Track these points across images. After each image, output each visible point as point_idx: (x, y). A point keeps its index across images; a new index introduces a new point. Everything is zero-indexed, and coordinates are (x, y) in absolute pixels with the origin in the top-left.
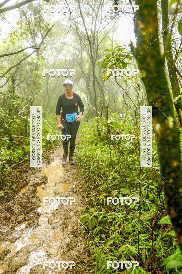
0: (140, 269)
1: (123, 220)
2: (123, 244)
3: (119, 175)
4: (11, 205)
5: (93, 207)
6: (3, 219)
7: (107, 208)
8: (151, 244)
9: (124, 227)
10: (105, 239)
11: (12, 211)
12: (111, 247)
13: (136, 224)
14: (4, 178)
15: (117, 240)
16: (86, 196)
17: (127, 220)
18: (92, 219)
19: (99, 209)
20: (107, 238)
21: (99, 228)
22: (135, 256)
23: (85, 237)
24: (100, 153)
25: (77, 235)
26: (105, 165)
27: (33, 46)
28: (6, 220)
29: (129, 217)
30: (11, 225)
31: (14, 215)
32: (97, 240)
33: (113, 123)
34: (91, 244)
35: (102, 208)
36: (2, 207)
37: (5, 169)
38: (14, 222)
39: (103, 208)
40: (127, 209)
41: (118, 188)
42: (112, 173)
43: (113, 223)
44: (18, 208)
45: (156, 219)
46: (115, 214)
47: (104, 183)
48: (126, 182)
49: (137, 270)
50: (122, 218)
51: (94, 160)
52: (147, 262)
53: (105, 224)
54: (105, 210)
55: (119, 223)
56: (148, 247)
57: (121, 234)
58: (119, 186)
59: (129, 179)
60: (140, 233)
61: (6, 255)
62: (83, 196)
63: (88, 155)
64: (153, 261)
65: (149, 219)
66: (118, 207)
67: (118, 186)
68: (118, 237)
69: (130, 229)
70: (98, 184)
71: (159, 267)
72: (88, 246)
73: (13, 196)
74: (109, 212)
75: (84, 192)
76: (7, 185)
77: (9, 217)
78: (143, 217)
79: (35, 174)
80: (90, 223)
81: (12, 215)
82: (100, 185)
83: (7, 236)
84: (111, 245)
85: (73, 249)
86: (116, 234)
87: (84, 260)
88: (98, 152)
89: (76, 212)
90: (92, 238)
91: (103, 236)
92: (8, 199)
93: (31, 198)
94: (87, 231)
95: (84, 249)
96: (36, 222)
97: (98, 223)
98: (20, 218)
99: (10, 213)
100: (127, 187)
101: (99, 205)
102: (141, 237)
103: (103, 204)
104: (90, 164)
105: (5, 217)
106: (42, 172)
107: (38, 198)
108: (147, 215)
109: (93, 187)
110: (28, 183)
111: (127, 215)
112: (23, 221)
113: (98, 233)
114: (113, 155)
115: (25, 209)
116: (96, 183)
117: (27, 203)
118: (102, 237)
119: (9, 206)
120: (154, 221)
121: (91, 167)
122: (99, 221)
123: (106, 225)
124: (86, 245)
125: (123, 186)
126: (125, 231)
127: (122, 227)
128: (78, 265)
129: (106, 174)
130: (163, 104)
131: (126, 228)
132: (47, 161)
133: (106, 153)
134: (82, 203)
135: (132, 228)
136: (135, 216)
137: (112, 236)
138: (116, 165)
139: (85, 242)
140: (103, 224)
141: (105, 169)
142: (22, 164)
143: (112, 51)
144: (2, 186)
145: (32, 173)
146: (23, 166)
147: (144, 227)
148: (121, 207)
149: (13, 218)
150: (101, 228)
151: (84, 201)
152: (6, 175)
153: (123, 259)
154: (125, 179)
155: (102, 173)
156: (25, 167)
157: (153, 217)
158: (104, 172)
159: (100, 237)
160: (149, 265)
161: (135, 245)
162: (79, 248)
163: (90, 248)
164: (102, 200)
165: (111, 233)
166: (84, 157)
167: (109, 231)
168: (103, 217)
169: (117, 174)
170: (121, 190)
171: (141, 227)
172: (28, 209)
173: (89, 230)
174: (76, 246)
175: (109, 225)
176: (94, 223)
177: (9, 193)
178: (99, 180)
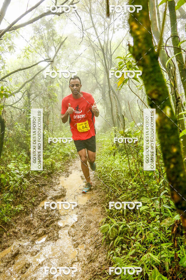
0: (163, 278)
1: (145, 230)
2: (145, 253)
3: (139, 184)
4: (30, 219)
5: (113, 218)
6: (23, 233)
7: (128, 218)
8: (174, 252)
9: (145, 237)
10: (127, 249)
11: (32, 224)
12: (133, 257)
13: (157, 233)
14: (23, 192)
15: (139, 250)
16: (106, 207)
17: (148, 230)
18: (112, 229)
19: (119, 219)
20: (128, 249)
21: (120, 238)
22: (159, 266)
23: (106, 248)
24: (118, 163)
25: (98, 247)
26: (124, 175)
27: (47, 59)
28: (26, 234)
29: (151, 226)
30: (31, 238)
31: (34, 229)
32: (118, 250)
33: (131, 131)
34: (112, 255)
35: (122, 218)
36: (22, 221)
37: (23, 183)
38: (34, 235)
39: (124, 218)
40: (148, 218)
41: (138, 197)
42: (131, 182)
43: (135, 233)
44: (38, 222)
45: (178, 225)
46: (136, 224)
47: (124, 193)
48: (146, 191)
49: (160, 279)
50: (143, 227)
51: (113, 170)
52: (171, 271)
53: (126, 234)
54: (126, 220)
55: (140, 232)
56: (171, 256)
57: (143, 244)
58: (140, 195)
59: (149, 188)
60: (162, 242)
61: (27, 268)
62: (103, 207)
63: (106, 165)
64: (177, 270)
65: (171, 226)
66: (139, 216)
67: (138, 195)
68: (140, 247)
69: (152, 238)
70: (118, 194)
71: (184, 278)
72: (110, 257)
73: (32, 209)
74: (129, 222)
75: (103, 203)
76: (26, 199)
77: (29, 231)
78: (164, 224)
79: (54, 187)
80: (111, 233)
81: (32, 229)
82: (120, 195)
83: (28, 249)
84: (133, 255)
85: (94, 261)
86: (138, 244)
87: (106, 271)
88: (117, 162)
89: (96, 224)
90: (113, 249)
91: (124, 246)
92: (27, 213)
93: (50, 212)
94: (108, 242)
95: (105, 260)
96: (56, 235)
97: (119, 233)
98: (40, 231)
99: (30, 226)
100: (147, 196)
101: (119, 215)
102: (164, 246)
103: (123, 215)
104: (109, 175)
105: (25, 230)
106: (61, 185)
107: (58, 210)
108: (168, 222)
109: (112, 198)
110: (47, 196)
111: (149, 225)
112: (43, 233)
113: (119, 244)
114: (132, 164)
115: (45, 222)
116: (116, 193)
117: (46, 216)
118: (123, 248)
119: (29, 220)
120: (175, 227)
121: (110, 177)
122: (119, 231)
123: (127, 236)
124: (107, 256)
125: (144, 195)
126: (147, 241)
127: (144, 237)
128: (100, 277)
129: (126, 184)
130: (160, 95)
131: (147, 237)
132: (65, 174)
133: (125, 163)
134: (102, 214)
135: (154, 237)
136: (156, 225)
137: (134, 246)
138: (135, 174)
139: (106, 253)
140: (124, 234)
141: (125, 179)
142: (40, 178)
143: (124, 58)
144: (21, 200)
145: (51, 187)
146: (41, 179)
147: (166, 236)
148: (142, 216)
149: (32, 232)
150: (122, 238)
151: (104, 212)
152: (25, 189)
153: (145, 268)
154: (146, 188)
155: (122, 183)
156: (44, 181)
157: (174, 223)
158: (124, 182)
159: (122, 247)
160: (174, 275)
161: (158, 254)
162: (100, 259)
163: (111, 259)
164: (122, 210)
165: (132, 243)
166: (103, 168)
167: (130, 241)
168: (124, 227)
169: (137, 184)
170: (141, 199)
171: (163, 236)
172: (47, 222)
173: (110, 241)
174: (97, 257)
175: (131, 235)
176: (115, 233)
177: (28, 207)
178: (119, 190)
